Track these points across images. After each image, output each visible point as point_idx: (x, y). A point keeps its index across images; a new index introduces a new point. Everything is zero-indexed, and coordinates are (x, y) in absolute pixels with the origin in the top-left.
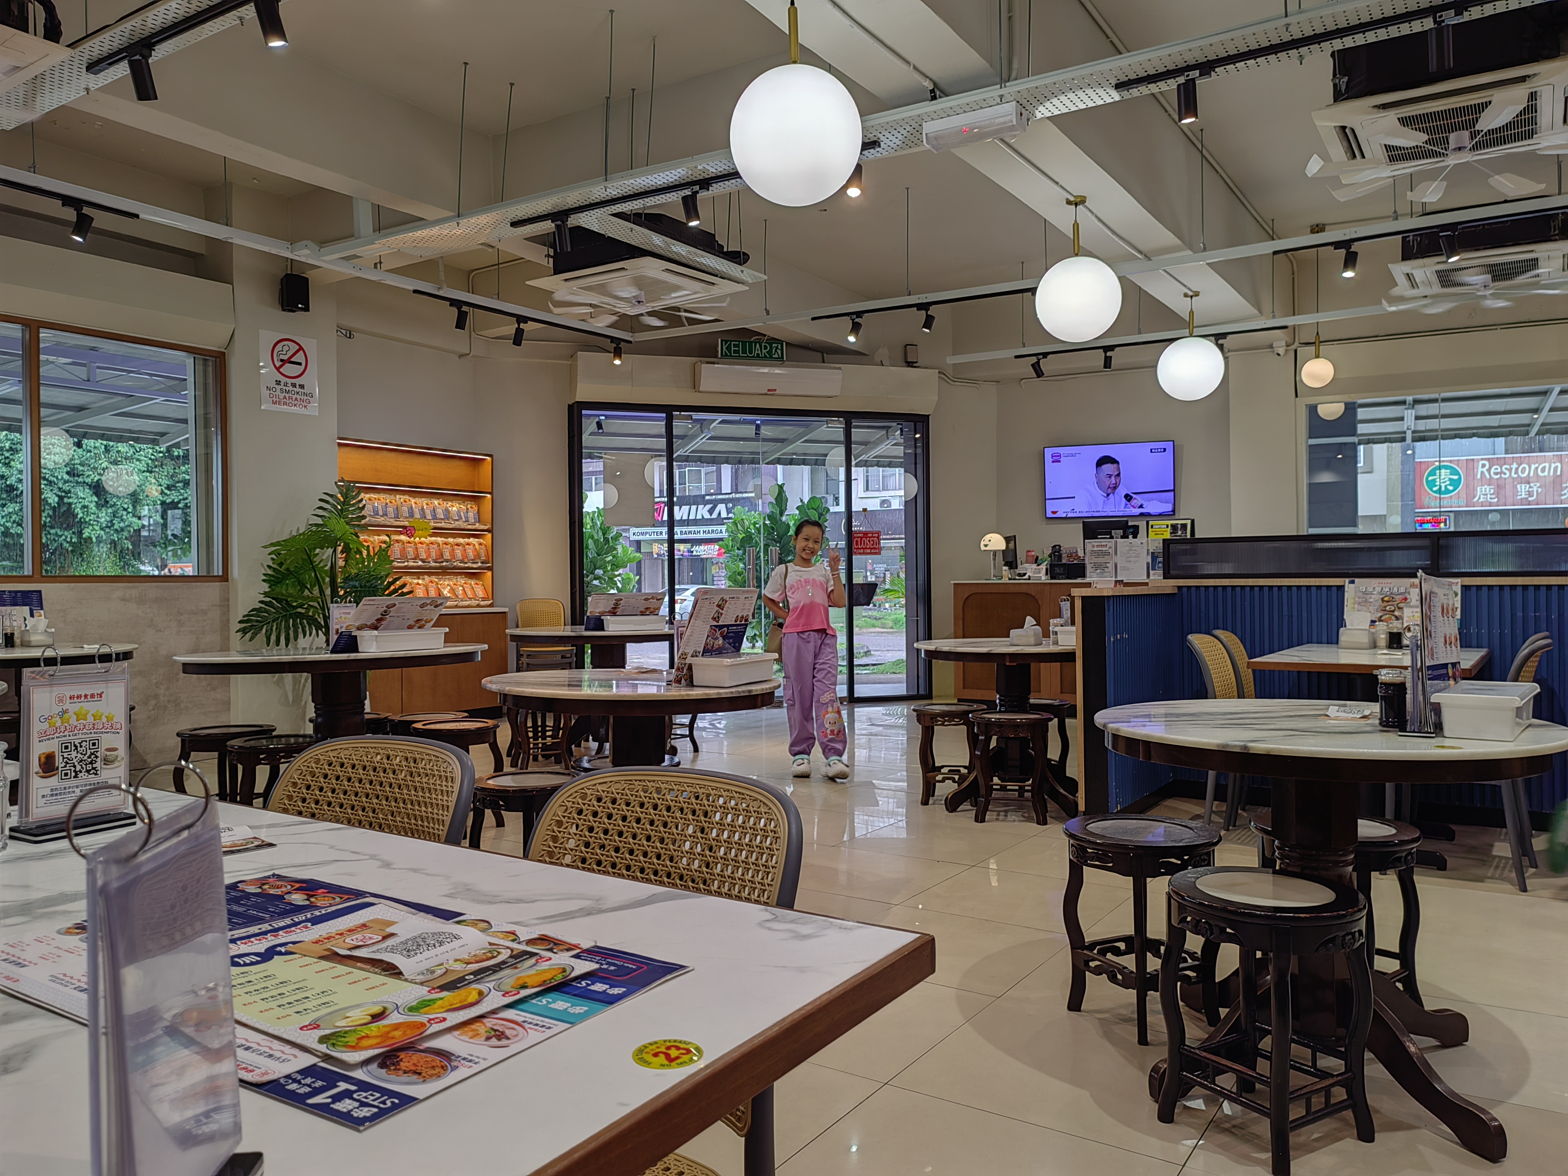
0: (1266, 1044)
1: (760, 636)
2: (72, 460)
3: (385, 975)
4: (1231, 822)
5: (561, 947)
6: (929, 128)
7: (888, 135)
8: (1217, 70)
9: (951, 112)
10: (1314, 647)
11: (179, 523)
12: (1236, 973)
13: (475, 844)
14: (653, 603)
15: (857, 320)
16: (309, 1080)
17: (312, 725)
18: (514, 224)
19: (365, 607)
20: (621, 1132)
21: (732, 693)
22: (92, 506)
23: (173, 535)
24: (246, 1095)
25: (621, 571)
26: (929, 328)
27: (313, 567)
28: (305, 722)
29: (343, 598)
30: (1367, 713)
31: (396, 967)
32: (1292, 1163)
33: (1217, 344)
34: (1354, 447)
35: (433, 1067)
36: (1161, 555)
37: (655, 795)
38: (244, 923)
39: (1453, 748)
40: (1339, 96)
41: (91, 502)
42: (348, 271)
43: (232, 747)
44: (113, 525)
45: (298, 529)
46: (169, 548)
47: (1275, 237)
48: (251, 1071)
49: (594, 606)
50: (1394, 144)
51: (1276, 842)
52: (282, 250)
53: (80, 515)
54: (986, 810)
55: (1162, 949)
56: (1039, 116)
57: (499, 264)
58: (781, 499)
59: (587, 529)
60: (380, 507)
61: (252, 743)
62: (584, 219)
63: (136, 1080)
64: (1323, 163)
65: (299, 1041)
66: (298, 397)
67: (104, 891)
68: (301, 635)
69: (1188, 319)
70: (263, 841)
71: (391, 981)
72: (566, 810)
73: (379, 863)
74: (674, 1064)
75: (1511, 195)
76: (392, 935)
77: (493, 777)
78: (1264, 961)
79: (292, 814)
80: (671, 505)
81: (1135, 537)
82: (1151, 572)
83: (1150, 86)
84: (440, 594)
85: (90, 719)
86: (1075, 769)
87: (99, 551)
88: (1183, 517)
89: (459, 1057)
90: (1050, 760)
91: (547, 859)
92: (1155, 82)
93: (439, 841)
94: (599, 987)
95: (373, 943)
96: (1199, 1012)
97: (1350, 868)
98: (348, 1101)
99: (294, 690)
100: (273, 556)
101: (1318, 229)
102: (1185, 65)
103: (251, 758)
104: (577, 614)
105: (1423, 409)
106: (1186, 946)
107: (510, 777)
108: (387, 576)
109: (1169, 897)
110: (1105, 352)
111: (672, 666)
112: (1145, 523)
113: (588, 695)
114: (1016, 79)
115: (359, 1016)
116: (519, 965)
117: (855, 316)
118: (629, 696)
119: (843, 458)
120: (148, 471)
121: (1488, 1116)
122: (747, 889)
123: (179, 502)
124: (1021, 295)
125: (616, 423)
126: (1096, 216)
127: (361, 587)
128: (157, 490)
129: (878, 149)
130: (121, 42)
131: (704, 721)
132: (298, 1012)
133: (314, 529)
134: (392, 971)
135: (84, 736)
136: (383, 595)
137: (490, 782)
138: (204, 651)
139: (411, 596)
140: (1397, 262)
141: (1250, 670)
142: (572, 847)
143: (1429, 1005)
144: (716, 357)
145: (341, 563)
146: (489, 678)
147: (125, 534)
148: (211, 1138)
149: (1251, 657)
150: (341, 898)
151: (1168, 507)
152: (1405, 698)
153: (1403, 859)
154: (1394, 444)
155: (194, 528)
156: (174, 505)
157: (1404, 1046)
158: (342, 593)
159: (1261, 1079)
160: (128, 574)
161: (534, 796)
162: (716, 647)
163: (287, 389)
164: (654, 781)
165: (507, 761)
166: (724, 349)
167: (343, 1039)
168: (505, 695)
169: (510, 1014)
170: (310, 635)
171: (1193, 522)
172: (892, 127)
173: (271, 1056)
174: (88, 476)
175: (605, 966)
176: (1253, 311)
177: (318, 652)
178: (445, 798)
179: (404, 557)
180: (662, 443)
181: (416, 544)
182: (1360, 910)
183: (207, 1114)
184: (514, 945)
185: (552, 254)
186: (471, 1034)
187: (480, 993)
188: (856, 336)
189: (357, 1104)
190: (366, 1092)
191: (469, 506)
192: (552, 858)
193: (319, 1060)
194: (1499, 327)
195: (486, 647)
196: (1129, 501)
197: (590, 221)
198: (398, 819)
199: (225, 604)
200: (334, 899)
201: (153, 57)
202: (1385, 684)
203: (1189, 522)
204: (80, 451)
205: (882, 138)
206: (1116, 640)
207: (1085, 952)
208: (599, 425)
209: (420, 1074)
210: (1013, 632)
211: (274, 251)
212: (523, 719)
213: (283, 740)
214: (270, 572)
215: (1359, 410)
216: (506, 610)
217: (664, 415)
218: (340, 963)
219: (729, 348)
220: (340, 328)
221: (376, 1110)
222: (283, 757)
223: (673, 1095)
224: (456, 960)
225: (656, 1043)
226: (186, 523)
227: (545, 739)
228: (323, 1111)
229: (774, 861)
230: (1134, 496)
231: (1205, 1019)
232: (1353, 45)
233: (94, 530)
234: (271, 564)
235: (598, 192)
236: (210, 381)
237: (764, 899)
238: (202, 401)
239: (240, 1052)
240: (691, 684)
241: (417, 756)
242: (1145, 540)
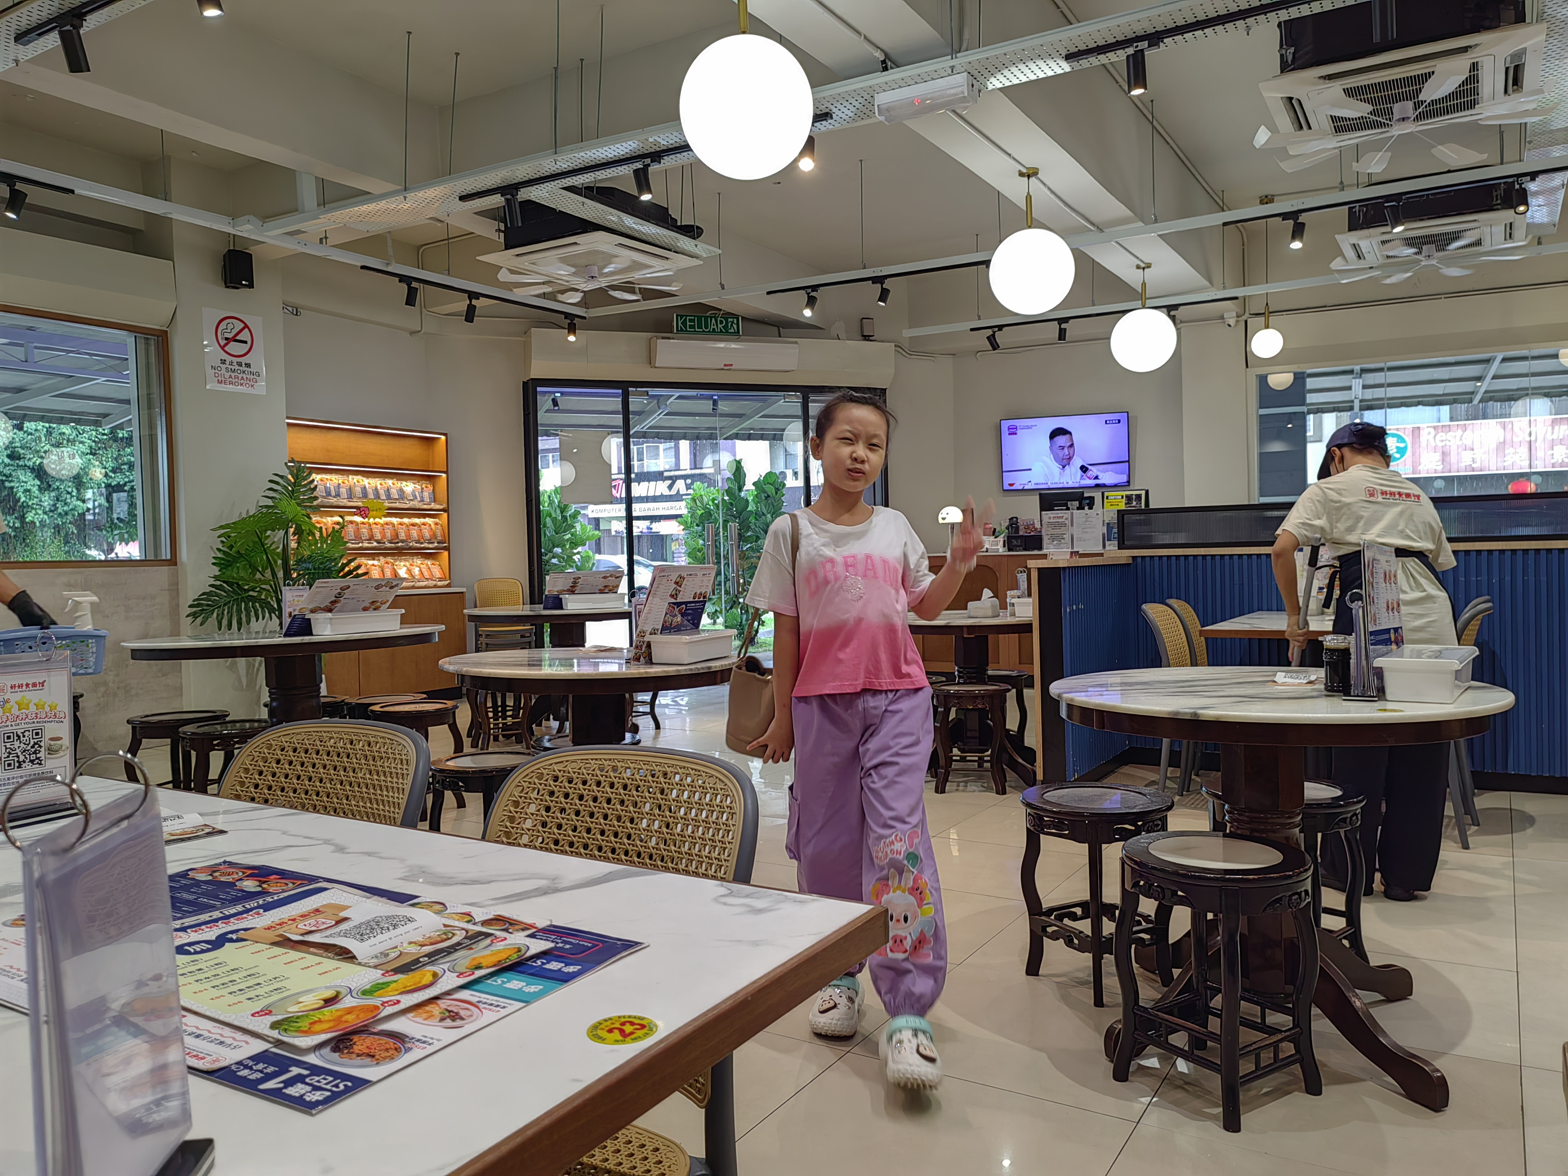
0: (1217, 1002)
1: (721, 612)
2: (11, 443)
3: (338, 960)
4: (1185, 788)
5: (517, 927)
6: (882, 99)
7: (839, 106)
8: (1165, 40)
9: (902, 83)
10: (1265, 615)
11: (125, 506)
12: (1188, 934)
13: (435, 827)
14: (611, 581)
15: (812, 294)
16: (260, 1066)
17: (266, 709)
18: (462, 198)
19: (318, 590)
20: (574, 1108)
21: (691, 670)
22: (35, 489)
23: (118, 519)
24: (193, 1081)
25: (580, 549)
26: (884, 301)
27: (265, 550)
28: (260, 706)
29: (295, 581)
30: (1313, 678)
31: (350, 952)
32: (1242, 1117)
33: (1169, 316)
34: (1303, 417)
35: (387, 1050)
36: (1116, 526)
37: (612, 774)
38: (194, 911)
39: (1394, 711)
40: (1286, 67)
41: (34, 485)
42: (292, 246)
43: (185, 733)
44: (57, 509)
45: (248, 511)
46: (116, 532)
47: (1225, 208)
48: (202, 1058)
49: (552, 584)
50: (1340, 115)
51: (1226, 807)
52: (221, 225)
53: (23, 499)
54: (946, 780)
55: (1117, 912)
56: (990, 87)
57: (448, 239)
58: (739, 472)
59: (545, 506)
60: (332, 488)
61: (206, 729)
62: (534, 193)
63: (81, 1071)
64: (1270, 134)
65: (250, 1027)
66: (245, 376)
67: (41, 883)
68: (253, 619)
69: (1140, 291)
70: (214, 829)
71: (346, 967)
72: (523, 789)
73: (333, 848)
74: (628, 1039)
75: (1455, 165)
76: (346, 919)
77: (452, 758)
78: (1214, 922)
79: (245, 800)
80: (628, 483)
81: (1091, 508)
82: (1107, 543)
83: (1099, 57)
84: (396, 574)
85: (33, 708)
86: (1033, 738)
87: (42, 536)
88: (1138, 487)
89: (413, 1038)
90: (1009, 730)
91: (505, 840)
92: (1105, 53)
93: (395, 825)
94: (554, 966)
95: (326, 928)
96: (1153, 972)
97: (1297, 830)
98: (300, 1085)
99: (247, 674)
100: (223, 539)
101: (1266, 200)
102: (1134, 35)
103: (204, 744)
104: (536, 593)
105: (1371, 378)
106: (1140, 910)
107: (469, 757)
108: (341, 557)
109: (1123, 863)
110: (1060, 324)
111: (631, 645)
112: (1100, 494)
113: (546, 675)
114: (967, 50)
115: (311, 1000)
116: (474, 946)
117: (809, 290)
118: (588, 675)
119: (801, 433)
120: (91, 454)
121: (1431, 1068)
122: (704, 864)
123: (125, 485)
124: (976, 267)
125: (571, 400)
126: (1049, 188)
127: (315, 569)
128: (101, 473)
129: (830, 121)
130: (49, 12)
131: (665, 698)
132: (249, 999)
133: (264, 510)
134: (346, 955)
135: (26, 726)
136: (338, 577)
137: (448, 763)
138: (154, 637)
139: (366, 577)
140: (1345, 233)
141: (1203, 638)
142: (529, 827)
143: (1375, 961)
144: (672, 332)
145: (293, 545)
146: (447, 659)
147: (70, 517)
148: (160, 1127)
149: (1202, 626)
150: (294, 884)
151: (1123, 478)
152: (1349, 663)
153: (1348, 820)
154: (1342, 414)
155: (139, 512)
156: (119, 488)
157: (1350, 1002)
158: (295, 575)
159: (1213, 1036)
160: (73, 559)
161: (494, 776)
162: (674, 624)
163: (233, 368)
164: (610, 760)
165: (467, 742)
166: (680, 324)
167: (295, 1024)
168: (463, 676)
169: (465, 994)
170: (263, 618)
171: (1147, 492)
172: (843, 98)
173: (222, 1043)
174: (29, 459)
175: (560, 945)
176: (1203, 282)
177: (272, 635)
178: (401, 780)
179: (358, 538)
180: (618, 419)
181: (370, 525)
182: (1306, 870)
183: (158, 1103)
184: (470, 927)
185: (503, 229)
186: (425, 1015)
187: (435, 975)
188: (812, 309)
189: (309, 1088)
190: (318, 1076)
191: (424, 486)
192: (509, 839)
193: (271, 1045)
194: (1443, 296)
195: (443, 627)
196: (1084, 472)
197: (539, 194)
198: (353, 803)
199: (174, 589)
200: (287, 884)
201: (84, 28)
202: (1330, 650)
203: (1143, 493)
204: (21, 434)
205: (834, 110)
206: (1072, 611)
207: (1043, 918)
208: (555, 402)
209: (373, 1056)
210: (971, 605)
211: (215, 227)
212: (483, 700)
213: (238, 725)
214: (219, 555)
215: (1308, 380)
216: (464, 590)
217: (620, 391)
218: (292, 948)
219: (684, 324)
220: (286, 305)
221: (328, 1094)
222: (237, 743)
223: (627, 1070)
224: (410, 943)
225: (610, 1019)
226: (132, 505)
227: (505, 719)
228: (277, 1096)
229: (730, 837)
230: (1090, 467)
231: (1159, 979)
232: (1299, 16)
233: (36, 514)
234: (220, 547)
235: (549, 165)
236: (153, 360)
237: (720, 874)
238: (144, 380)
239: (189, 1041)
240: (650, 662)
241: (372, 739)
242: (1100, 512)
